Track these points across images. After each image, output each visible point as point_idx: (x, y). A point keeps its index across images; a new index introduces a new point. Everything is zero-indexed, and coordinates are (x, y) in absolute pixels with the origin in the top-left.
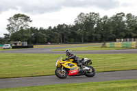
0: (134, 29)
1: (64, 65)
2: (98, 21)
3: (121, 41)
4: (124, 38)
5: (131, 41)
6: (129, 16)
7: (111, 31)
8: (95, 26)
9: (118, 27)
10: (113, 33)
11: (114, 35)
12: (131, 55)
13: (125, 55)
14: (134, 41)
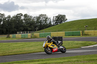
0: (29, 24)
1: (49, 46)
2: (4, 19)
3: (20, 33)
4: (22, 31)
5: (27, 33)
6: (26, 16)
7: (13, 26)
8: (2, 23)
9: (18, 24)
10: (15, 28)
11: (16, 29)
12: (27, 43)
13: (23, 43)
14: (30, 33)
